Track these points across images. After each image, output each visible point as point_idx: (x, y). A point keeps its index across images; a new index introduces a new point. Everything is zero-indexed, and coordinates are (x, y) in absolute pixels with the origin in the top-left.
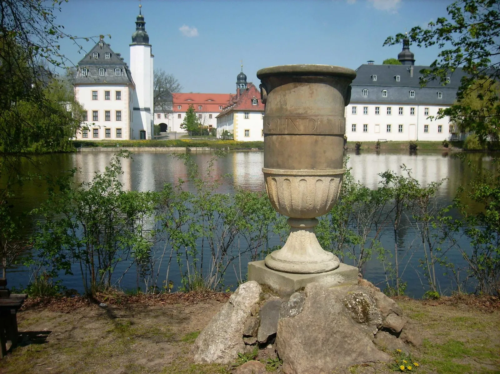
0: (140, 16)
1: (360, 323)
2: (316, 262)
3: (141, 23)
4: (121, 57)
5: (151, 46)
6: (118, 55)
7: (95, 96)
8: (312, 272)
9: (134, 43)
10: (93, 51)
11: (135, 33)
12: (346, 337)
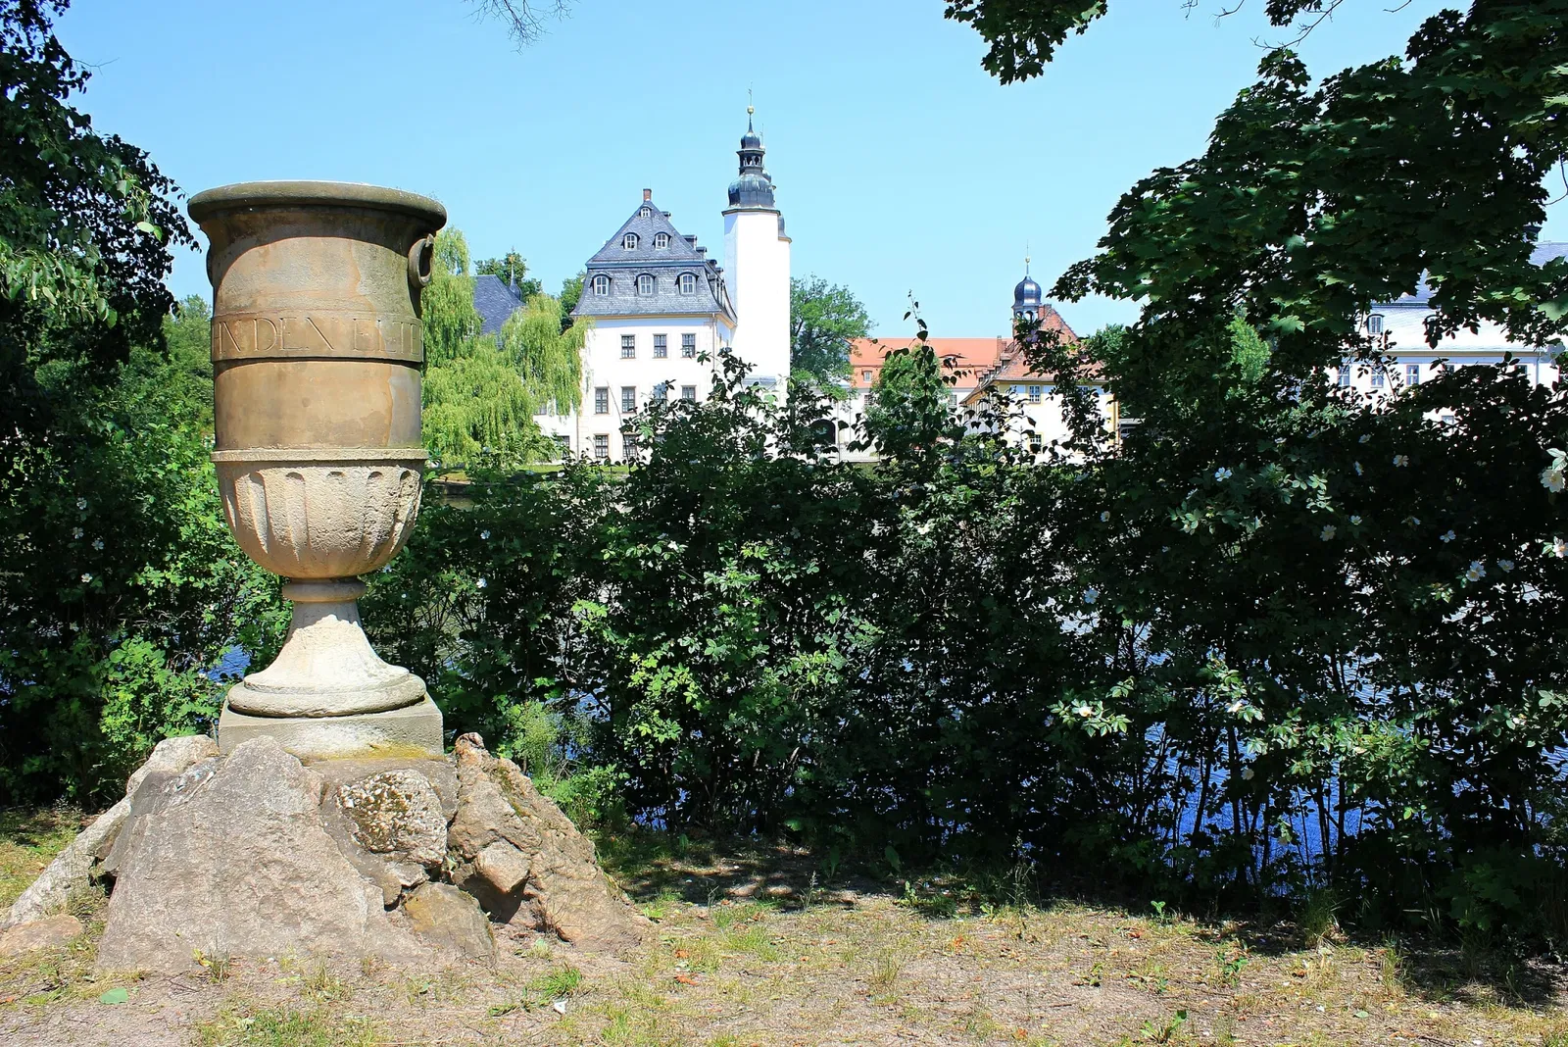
0: (749, 135)
1: (372, 851)
2: (311, 691)
3: (750, 156)
4: (698, 244)
5: (778, 213)
6: (690, 240)
7: (628, 345)
8: (289, 712)
9: (734, 207)
10: (625, 232)
11: (734, 178)
12: (299, 878)
